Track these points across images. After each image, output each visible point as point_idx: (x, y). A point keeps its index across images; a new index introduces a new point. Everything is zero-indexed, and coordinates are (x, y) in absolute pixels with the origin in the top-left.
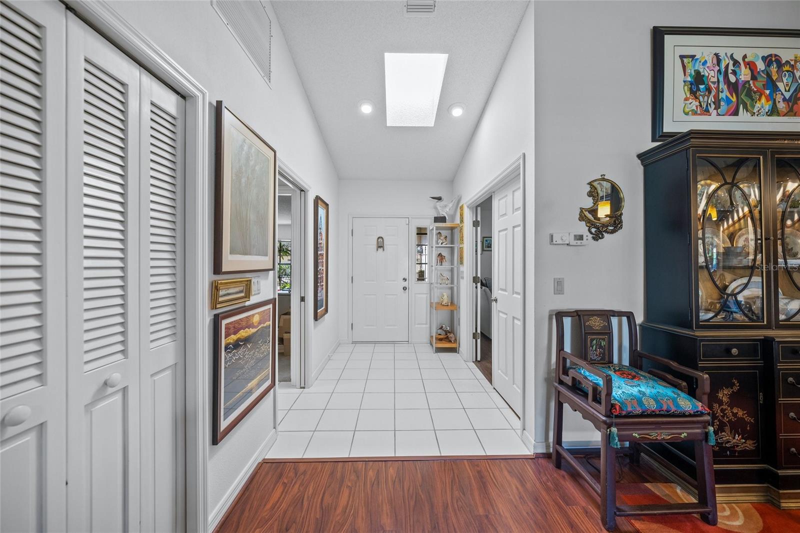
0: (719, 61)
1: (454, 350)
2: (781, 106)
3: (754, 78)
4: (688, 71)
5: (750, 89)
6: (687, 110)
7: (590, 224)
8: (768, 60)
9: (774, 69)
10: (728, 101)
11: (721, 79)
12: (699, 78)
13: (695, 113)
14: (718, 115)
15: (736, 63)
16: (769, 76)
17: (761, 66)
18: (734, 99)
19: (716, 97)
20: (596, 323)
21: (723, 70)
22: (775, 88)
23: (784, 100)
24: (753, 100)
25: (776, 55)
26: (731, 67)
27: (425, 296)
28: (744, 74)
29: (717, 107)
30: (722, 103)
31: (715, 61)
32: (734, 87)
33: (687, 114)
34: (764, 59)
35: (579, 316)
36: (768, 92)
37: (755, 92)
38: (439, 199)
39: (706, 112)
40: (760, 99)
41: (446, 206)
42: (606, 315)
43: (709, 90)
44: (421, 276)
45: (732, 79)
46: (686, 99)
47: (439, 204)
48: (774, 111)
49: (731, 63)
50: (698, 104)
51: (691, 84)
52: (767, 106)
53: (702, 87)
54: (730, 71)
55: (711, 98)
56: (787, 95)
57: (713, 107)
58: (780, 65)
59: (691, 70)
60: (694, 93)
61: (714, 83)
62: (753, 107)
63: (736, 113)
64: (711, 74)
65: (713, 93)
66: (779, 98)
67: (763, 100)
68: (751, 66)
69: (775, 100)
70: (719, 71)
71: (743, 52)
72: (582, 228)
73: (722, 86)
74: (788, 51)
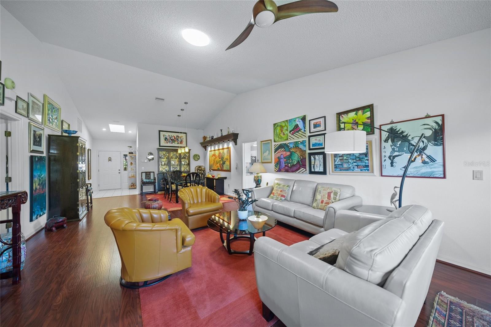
1: (135, 188)
2: (179, 143)
3: (175, 139)
6: (164, 142)
8: (177, 136)
9: (178, 137)
12: (166, 138)
15: (172, 136)
16: (177, 138)
17: (176, 137)
20: (148, 173)
21: (170, 137)
22: (178, 140)
27: (127, 175)
28: (173, 138)
29: (169, 142)
32: (172, 140)
35: (146, 173)
38: (131, 147)
39: (168, 143)
41: (133, 149)
42: (150, 172)
43: (168, 140)
44: (125, 169)
45: (171, 139)
47: (131, 148)
48: (178, 143)
50: (166, 142)
52: (177, 143)
58: (179, 137)
59: (165, 137)
60: (165, 140)
63: (172, 143)
64: (168, 138)
66: (179, 141)
68: (174, 137)
71: (173, 135)
73: (170, 139)
74: (180, 135)
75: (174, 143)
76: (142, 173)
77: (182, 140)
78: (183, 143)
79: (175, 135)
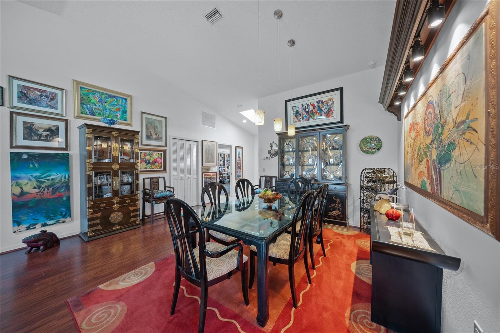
0: (303, 106)
3: (314, 108)
4: (294, 111)
5: (313, 112)
6: (294, 121)
7: (271, 154)
8: (318, 102)
9: (320, 104)
10: (306, 117)
11: (304, 111)
12: (297, 112)
13: (296, 122)
14: (303, 121)
15: (308, 105)
16: (319, 107)
17: (316, 104)
18: (308, 116)
19: (302, 116)
20: (268, 179)
21: (304, 108)
22: (321, 110)
23: (324, 113)
24: (314, 115)
25: (321, 100)
26: (307, 107)
28: (311, 108)
29: (303, 118)
30: (304, 118)
31: (302, 106)
32: (307, 113)
33: (294, 122)
34: (317, 102)
35: (266, 177)
36: (319, 112)
37: (314, 113)
40: (316, 115)
42: (271, 177)
43: (300, 115)
45: (307, 110)
46: (294, 118)
49: (307, 105)
50: (297, 119)
51: (295, 114)
53: (298, 114)
54: (306, 108)
55: (301, 117)
56: (325, 111)
57: (302, 119)
59: (295, 110)
60: (296, 116)
61: (302, 112)
62: (314, 117)
63: (309, 120)
64: (301, 110)
65: (301, 115)
67: (317, 114)
68: (313, 105)
69: (321, 114)
70: (303, 109)
72: (269, 155)
73: (304, 113)
74: (325, 97)
75: (312, 118)
76: (261, 177)
77: (330, 108)
78: (334, 114)
79: (314, 100)
